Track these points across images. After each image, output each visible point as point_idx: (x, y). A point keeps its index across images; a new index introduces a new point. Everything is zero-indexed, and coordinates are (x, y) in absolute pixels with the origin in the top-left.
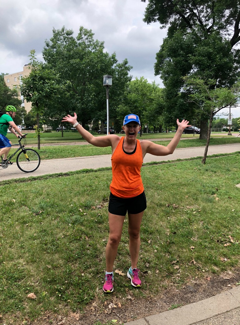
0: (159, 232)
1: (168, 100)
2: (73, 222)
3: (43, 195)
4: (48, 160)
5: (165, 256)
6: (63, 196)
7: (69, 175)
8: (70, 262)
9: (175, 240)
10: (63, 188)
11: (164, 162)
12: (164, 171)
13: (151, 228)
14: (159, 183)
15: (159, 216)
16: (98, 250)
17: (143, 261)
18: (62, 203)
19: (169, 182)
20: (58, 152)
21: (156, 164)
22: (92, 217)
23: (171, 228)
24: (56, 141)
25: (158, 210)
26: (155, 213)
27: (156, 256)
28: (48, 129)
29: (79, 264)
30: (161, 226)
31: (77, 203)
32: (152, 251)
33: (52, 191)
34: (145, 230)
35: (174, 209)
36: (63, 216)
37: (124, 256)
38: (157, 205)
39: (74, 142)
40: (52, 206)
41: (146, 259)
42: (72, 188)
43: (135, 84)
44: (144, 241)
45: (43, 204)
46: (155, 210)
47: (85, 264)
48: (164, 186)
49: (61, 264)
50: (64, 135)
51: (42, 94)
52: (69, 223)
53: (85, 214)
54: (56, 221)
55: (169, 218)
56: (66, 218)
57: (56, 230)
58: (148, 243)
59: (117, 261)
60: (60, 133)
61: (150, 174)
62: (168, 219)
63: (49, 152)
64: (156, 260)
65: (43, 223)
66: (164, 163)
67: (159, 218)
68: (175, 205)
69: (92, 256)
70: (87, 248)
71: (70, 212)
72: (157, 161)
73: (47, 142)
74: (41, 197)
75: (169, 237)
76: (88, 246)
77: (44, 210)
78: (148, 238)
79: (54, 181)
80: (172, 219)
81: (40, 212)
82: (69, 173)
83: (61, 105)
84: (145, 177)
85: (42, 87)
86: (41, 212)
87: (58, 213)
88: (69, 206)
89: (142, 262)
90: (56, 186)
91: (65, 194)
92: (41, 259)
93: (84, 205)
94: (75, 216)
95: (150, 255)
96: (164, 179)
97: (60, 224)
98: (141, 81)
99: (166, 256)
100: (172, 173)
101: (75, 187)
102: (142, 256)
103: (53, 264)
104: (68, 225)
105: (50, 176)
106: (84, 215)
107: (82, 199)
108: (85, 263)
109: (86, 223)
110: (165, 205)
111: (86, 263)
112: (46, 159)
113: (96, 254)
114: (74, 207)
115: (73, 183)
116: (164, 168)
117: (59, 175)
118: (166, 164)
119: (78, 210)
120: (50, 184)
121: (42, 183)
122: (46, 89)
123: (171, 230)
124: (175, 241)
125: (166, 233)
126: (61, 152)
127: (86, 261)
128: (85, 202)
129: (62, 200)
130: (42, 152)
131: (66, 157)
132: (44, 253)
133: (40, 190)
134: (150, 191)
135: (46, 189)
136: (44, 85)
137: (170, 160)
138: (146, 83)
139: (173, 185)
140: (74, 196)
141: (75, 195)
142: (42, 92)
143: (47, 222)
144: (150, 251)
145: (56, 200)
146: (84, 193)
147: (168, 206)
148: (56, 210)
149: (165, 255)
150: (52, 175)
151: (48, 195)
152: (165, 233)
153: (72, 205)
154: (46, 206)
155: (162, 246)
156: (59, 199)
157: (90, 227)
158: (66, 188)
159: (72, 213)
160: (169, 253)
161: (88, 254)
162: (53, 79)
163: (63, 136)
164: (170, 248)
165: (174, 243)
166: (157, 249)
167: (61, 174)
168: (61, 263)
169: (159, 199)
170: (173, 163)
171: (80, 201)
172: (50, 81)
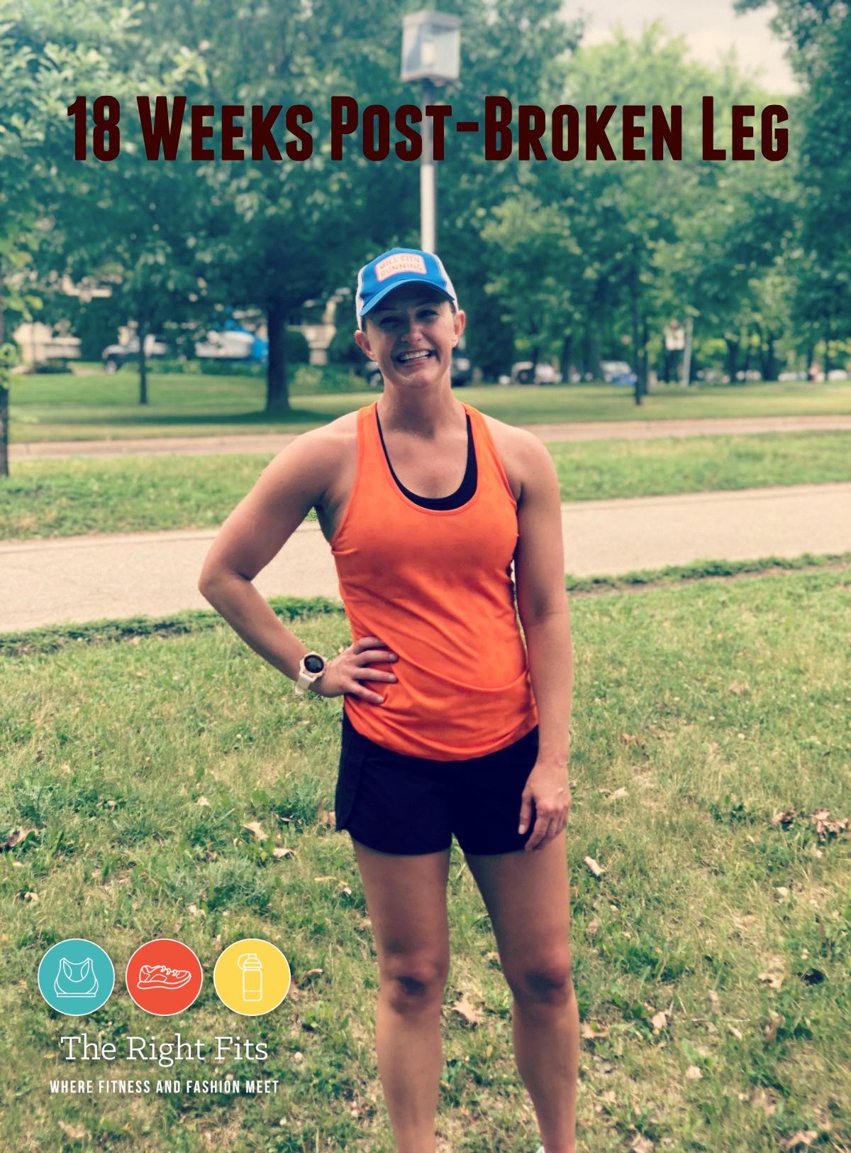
0: (720, 970)
1: (818, 174)
2: (212, 895)
3: (34, 741)
4: (55, 544)
5: (747, 1103)
6: (152, 748)
7: (186, 631)
8: (193, 1114)
9: (813, 1014)
10: (152, 704)
11: (777, 564)
12: (770, 617)
13: (674, 944)
14: (734, 686)
15: (727, 880)
16: (353, 1057)
17: (620, 1126)
18: (146, 789)
19: (795, 682)
20: (120, 494)
21: (727, 574)
22: (324, 872)
23: (795, 949)
24: (107, 431)
25: (719, 842)
26: (698, 860)
27: (696, 1100)
28: (56, 352)
29: (244, 1126)
30: (737, 935)
31: (237, 792)
32: (676, 1073)
33: (86, 719)
34: (633, 952)
35: (820, 843)
36: (154, 860)
37: (508, 1094)
38: (717, 817)
39: (212, 435)
40: (89, 801)
41: (633, 1115)
42: (207, 701)
43: (608, 65)
44: (627, 1018)
45: (33, 790)
46: (700, 843)
47: (274, 1130)
48: (763, 706)
49: (142, 1122)
50: (152, 393)
51: (24, 134)
52: (187, 900)
53: (280, 852)
54: (111, 888)
55: (783, 891)
56: (170, 870)
57: (113, 936)
58: (651, 1029)
59: (466, 1121)
60: (127, 378)
61: (682, 634)
62: (777, 897)
63: (63, 494)
64: (693, 1122)
65: (34, 896)
66: (775, 572)
67: (724, 889)
68: (829, 819)
69: (320, 1087)
70: (290, 1043)
71: (196, 838)
72: (734, 557)
73: (46, 431)
74: (24, 751)
75: (780, 997)
76: (295, 1033)
77: (40, 826)
78: (652, 1000)
79: (96, 663)
80: (801, 899)
81: (16, 833)
82: (184, 617)
83: (134, 199)
84: (651, 648)
85: (27, 90)
86: (23, 835)
87: (121, 842)
88: (190, 806)
89: (613, 1132)
90: (112, 690)
91: (164, 735)
92: (26, 1089)
93: (278, 804)
94: (224, 865)
95: (659, 1093)
96: (766, 666)
97: (135, 906)
98: (647, 50)
99: (757, 1103)
100: (825, 628)
101: (223, 701)
102: (609, 1097)
103: (96, 1122)
104: (182, 910)
105: (73, 635)
106: (275, 860)
107: (268, 767)
108: (279, 1119)
109: (285, 902)
110: (768, 815)
111: (283, 1122)
112: (46, 537)
113: (342, 1075)
114: (217, 816)
115: (208, 677)
116: (772, 597)
117: (129, 632)
118: (789, 573)
119: (239, 828)
120: (73, 677)
121: (29, 672)
122: (51, 101)
123: (792, 959)
124: (816, 1022)
125: (763, 976)
126: (139, 492)
127: (287, 1113)
128: (282, 786)
129: (145, 772)
130: (18, 491)
131: (169, 523)
132: (46, 1060)
133: (14, 713)
134: (677, 731)
135: (49, 704)
136: (35, 79)
137: (817, 552)
138: (677, 59)
139: (822, 699)
140: (215, 749)
141: (227, 746)
142: (26, 122)
143: (63, 890)
144: (660, 1072)
145: (110, 773)
146: (275, 736)
147: (785, 823)
148: (114, 829)
149: (752, 1098)
150: (87, 629)
151: (64, 740)
152: (754, 975)
153: (203, 801)
154: (54, 800)
155: (733, 1050)
156: (127, 765)
157: (311, 927)
158: (167, 705)
159: (203, 844)
160: (778, 1087)
161: (296, 1075)
162: (90, 40)
163: (143, 399)
164: (779, 1060)
165: (809, 1035)
166: (703, 1064)
167: (140, 622)
168: (141, 1113)
169: (727, 781)
170: (835, 572)
171: (255, 781)
172: (74, 50)
